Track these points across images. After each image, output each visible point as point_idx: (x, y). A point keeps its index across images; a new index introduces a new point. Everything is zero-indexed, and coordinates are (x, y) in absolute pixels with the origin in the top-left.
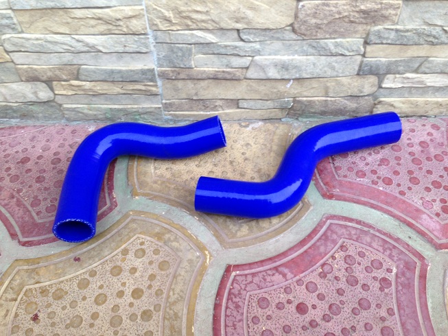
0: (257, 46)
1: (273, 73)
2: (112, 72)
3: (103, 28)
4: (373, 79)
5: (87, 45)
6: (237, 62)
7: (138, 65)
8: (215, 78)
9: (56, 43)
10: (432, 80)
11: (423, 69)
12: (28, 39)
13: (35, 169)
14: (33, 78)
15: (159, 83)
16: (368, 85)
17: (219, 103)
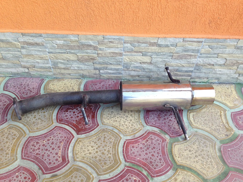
0: (72, 63)
1: (76, 68)
2: (42, 67)
3: (40, 59)
4: (98, 71)
5: (37, 61)
6: (68, 66)
7: (47, 65)
8: (64, 69)
9: (30, 61)
10: (110, 71)
11: (107, 69)
12: (24, 60)
13: (24, 87)
14: (25, 67)
15: (52, 69)
16: (97, 72)
17: (66, 74)
